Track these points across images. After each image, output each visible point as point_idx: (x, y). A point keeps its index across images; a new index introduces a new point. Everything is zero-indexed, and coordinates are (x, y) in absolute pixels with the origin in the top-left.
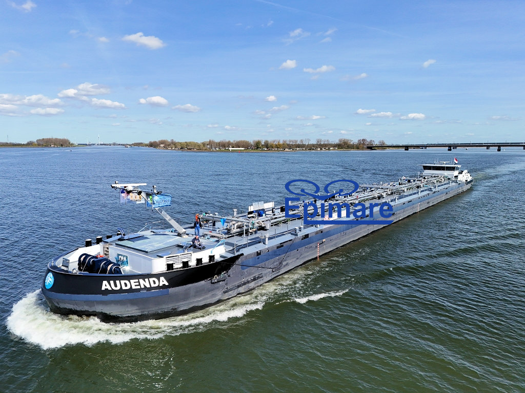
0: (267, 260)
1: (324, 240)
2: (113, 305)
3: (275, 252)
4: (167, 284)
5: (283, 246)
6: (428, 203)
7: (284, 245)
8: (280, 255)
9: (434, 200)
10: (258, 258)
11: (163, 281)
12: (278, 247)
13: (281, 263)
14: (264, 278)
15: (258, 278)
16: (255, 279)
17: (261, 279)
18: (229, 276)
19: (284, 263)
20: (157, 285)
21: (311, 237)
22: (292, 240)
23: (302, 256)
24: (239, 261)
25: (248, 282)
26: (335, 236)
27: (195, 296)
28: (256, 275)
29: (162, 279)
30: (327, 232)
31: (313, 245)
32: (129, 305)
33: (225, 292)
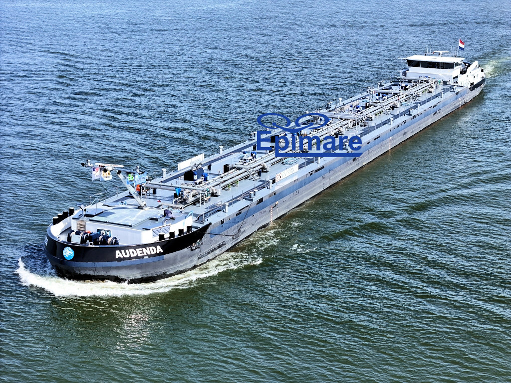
0: (229, 227)
1: (277, 202)
2: (124, 270)
3: (235, 219)
4: (162, 251)
5: (240, 213)
6: (405, 134)
7: (242, 211)
8: (238, 222)
9: (415, 127)
10: (222, 227)
11: (159, 249)
12: (237, 215)
13: (239, 230)
14: (227, 245)
15: (223, 245)
16: (219, 247)
17: (224, 246)
18: (202, 244)
19: (242, 230)
20: (155, 252)
21: (265, 201)
22: (248, 206)
23: (257, 222)
24: (208, 231)
25: (215, 249)
26: (288, 197)
27: (180, 261)
28: (220, 242)
29: (158, 247)
30: (280, 193)
31: (267, 209)
32: (135, 269)
33: (199, 259)
